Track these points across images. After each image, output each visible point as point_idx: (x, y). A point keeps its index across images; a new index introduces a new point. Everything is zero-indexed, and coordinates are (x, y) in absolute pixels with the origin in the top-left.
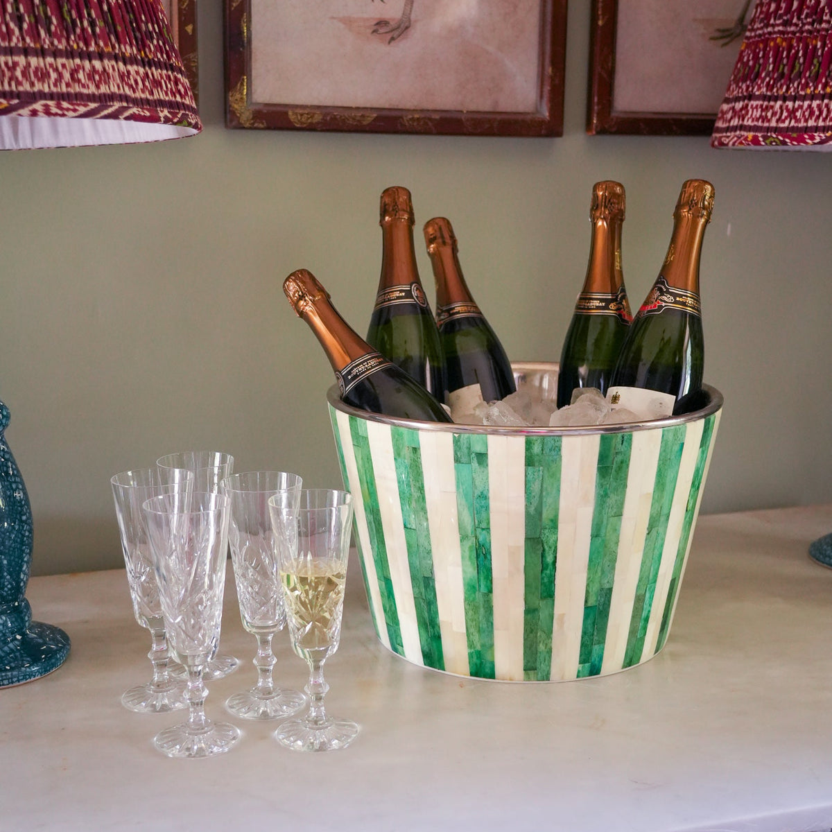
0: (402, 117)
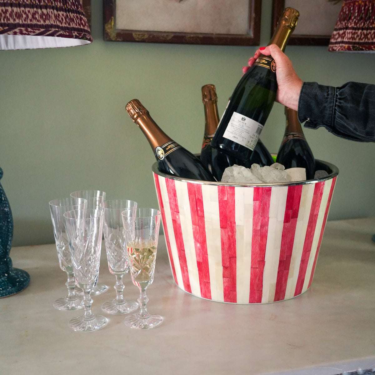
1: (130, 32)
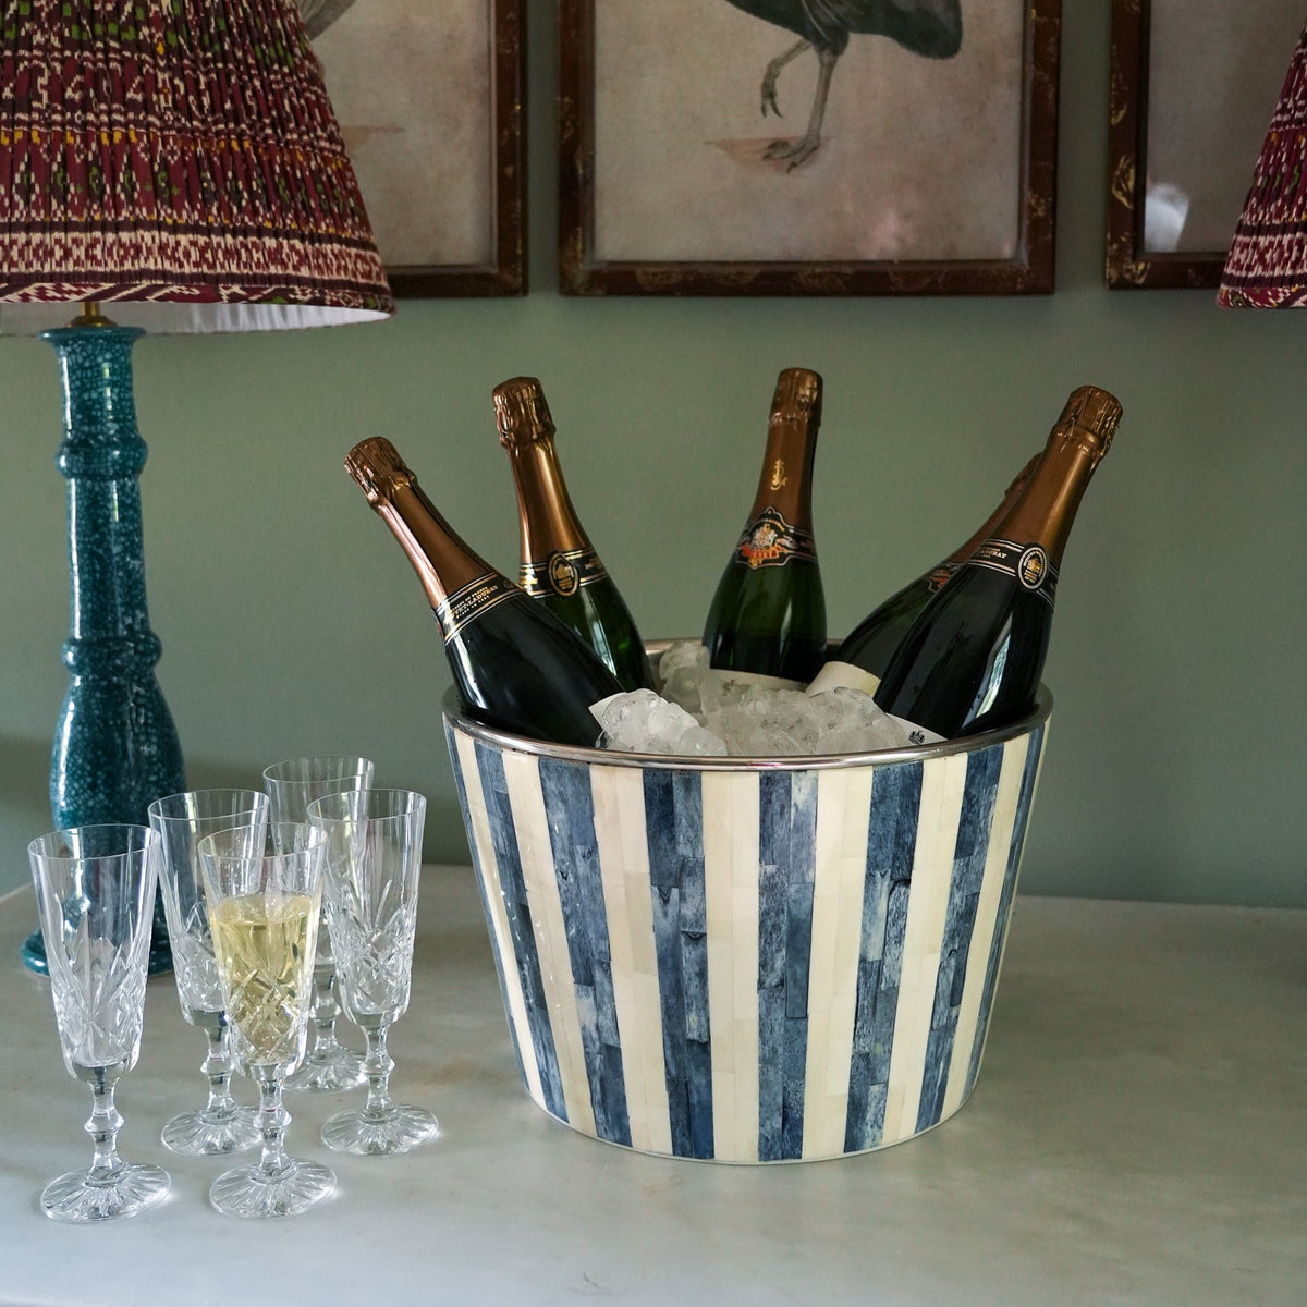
0: (796, 274)
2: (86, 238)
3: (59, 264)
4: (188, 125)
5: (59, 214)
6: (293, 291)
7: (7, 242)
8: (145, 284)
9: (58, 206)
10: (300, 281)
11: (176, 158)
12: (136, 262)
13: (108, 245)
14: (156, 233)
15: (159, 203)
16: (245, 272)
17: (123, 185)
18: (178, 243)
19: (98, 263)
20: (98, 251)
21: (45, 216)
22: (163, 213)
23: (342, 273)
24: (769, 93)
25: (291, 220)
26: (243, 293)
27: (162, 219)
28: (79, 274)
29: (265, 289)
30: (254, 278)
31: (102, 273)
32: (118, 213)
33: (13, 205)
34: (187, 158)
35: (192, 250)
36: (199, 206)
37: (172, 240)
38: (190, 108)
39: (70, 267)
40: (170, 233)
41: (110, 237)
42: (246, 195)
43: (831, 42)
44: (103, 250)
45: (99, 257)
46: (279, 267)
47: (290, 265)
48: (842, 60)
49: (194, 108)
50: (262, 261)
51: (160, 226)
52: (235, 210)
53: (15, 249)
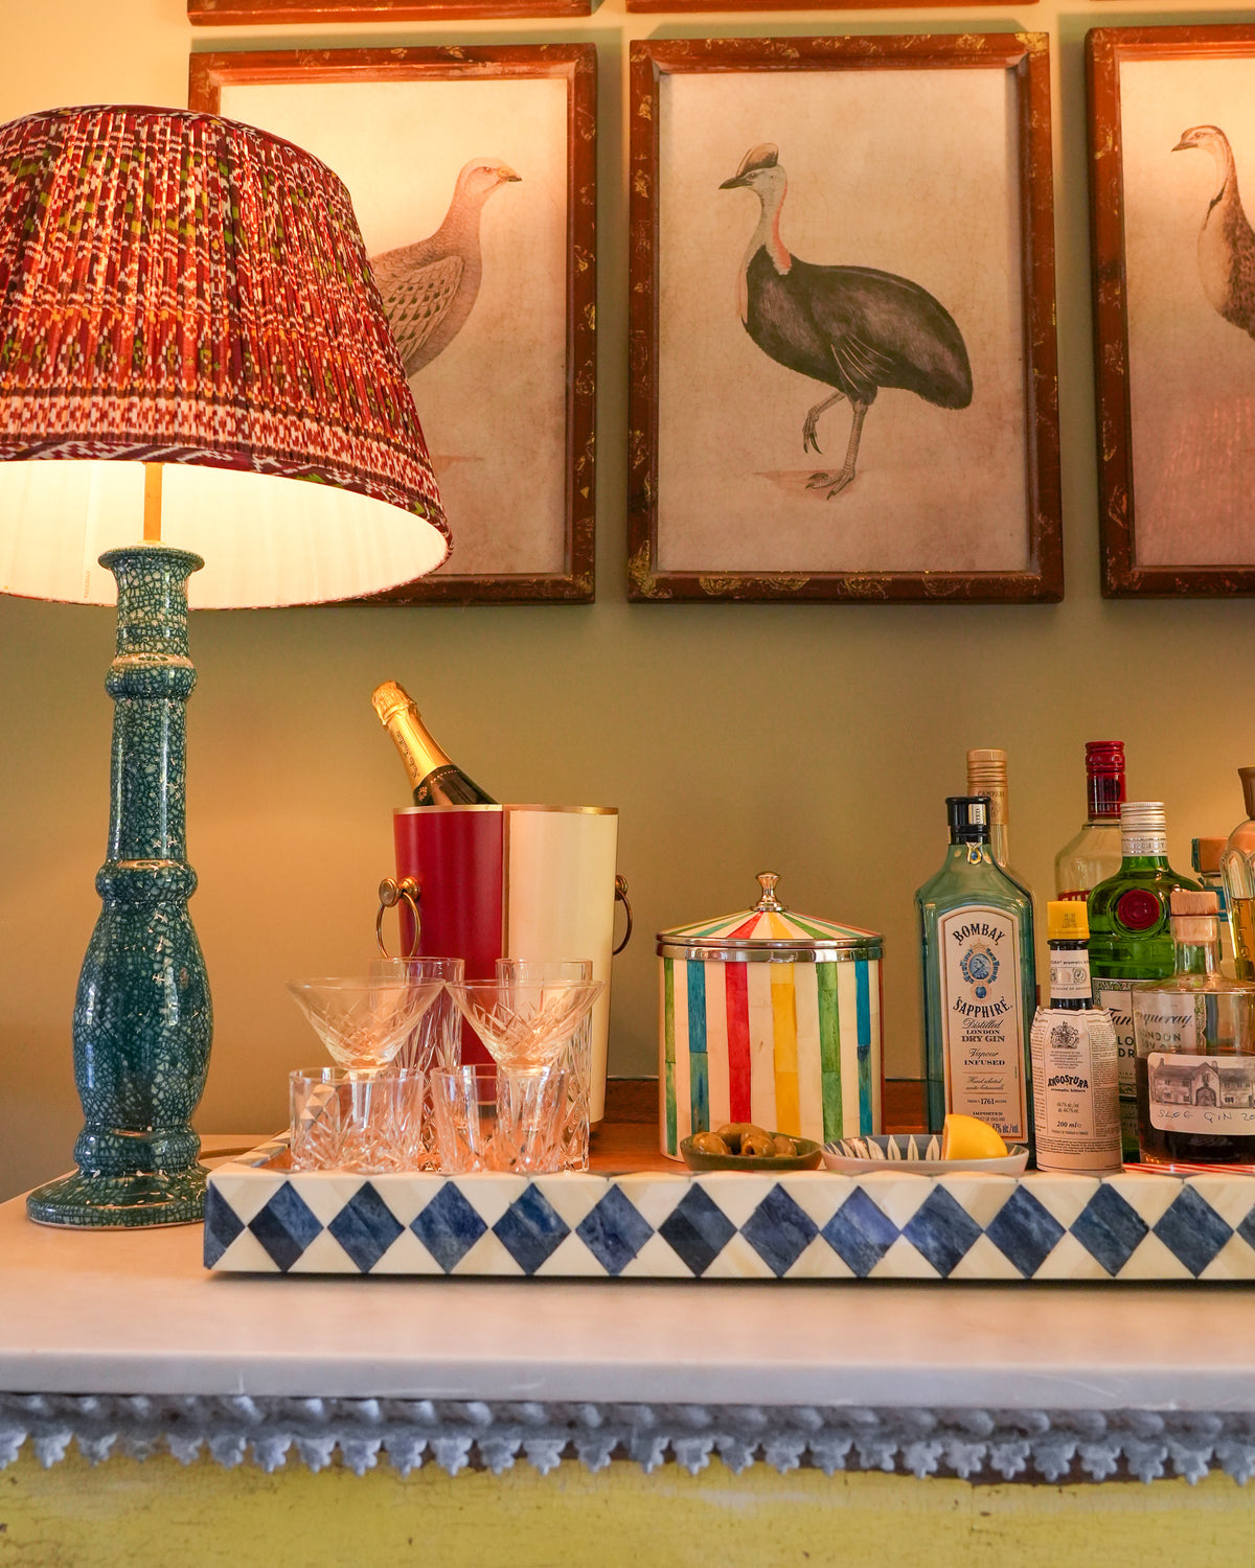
1: (695, 576)
2: (124, 403)
3: (94, 425)
4: (236, 311)
5: (100, 380)
6: (331, 472)
7: (47, 405)
8: (178, 446)
9: (100, 373)
10: (341, 466)
11: (221, 338)
12: (170, 427)
13: (144, 410)
14: (193, 402)
15: (199, 375)
16: (282, 447)
17: (165, 358)
18: (215, 413)
19: (132, 425)
20: (133, 415)
21: (87, 383)
22: (202, 384)
23: (388, 470)
24: (810, 433)
25: (336, 410)
26: (278, 465)
27: (200, 389)
28: (113, 434)
29: (301, 465)
30: (292, 454)
31: (136, 435)
32: (158, 382)
33: (57, 373)
34: (232, 340)
35: (228, 420)
36: (239, 382)
37: (209, 410)
38: (239, 297)
39: (103, 428)
40: (208, 404)
41: (147, 402)
42: (289, 379)
43: (862, 394)
44: (139, 414)
45: (134, 420)
46: (318, 448)
47: (331, 449)
48: (872, 408)
49: (243, 298)
50: (301, 440)
51: (198, 396)
52: (277, 390)
53: (54, 411)
